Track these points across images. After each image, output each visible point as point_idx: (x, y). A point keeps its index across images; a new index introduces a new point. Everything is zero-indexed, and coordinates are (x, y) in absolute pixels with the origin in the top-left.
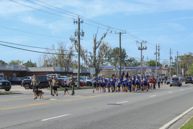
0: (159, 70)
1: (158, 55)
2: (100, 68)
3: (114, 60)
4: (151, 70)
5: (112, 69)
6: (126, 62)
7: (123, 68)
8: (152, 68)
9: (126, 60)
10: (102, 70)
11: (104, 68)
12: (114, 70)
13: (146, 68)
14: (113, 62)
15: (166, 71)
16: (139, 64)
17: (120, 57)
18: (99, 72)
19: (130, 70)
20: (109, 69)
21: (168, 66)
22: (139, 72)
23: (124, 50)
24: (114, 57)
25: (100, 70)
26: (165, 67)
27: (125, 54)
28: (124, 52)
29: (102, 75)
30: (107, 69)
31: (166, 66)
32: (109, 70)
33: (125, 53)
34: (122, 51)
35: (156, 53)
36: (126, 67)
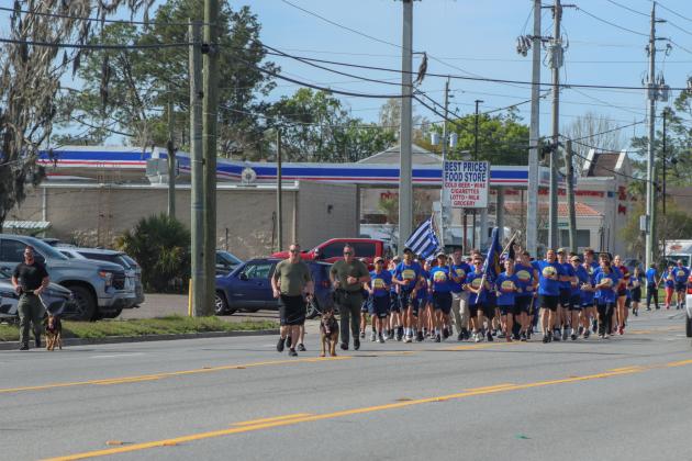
0: (558, 192)
1: (546, 55)
2: (25, 158)
3: (163, 100)
4: (483, 192)
5: (140, 176)
6: (262, 122)
7: (239, 170)
8: (494, 174)
9: (262, 108)
10: (41, 174)
11: (63, 164)
12: (158, 182)
13: (437, 173)
14: (154, 118)
15: (602, 202)
16: (377, 141)
17: (204, 49)
18: (21, 196)
19: (296, 185)
20: (108, 175)
21: (619, 165)
22: (372, 203)
23: (245, 16)
24: (162, 75)
25: (21, 181)
26: (591, 173)
27: (259, 50)
28: (244, 35)
29: (43, 224)
30: (94, 176)
31: (602, 163)
32: (113, 184)
33: (257, 44)
34: (231, 24)
35: (537, 38)
36: (263, 164)
